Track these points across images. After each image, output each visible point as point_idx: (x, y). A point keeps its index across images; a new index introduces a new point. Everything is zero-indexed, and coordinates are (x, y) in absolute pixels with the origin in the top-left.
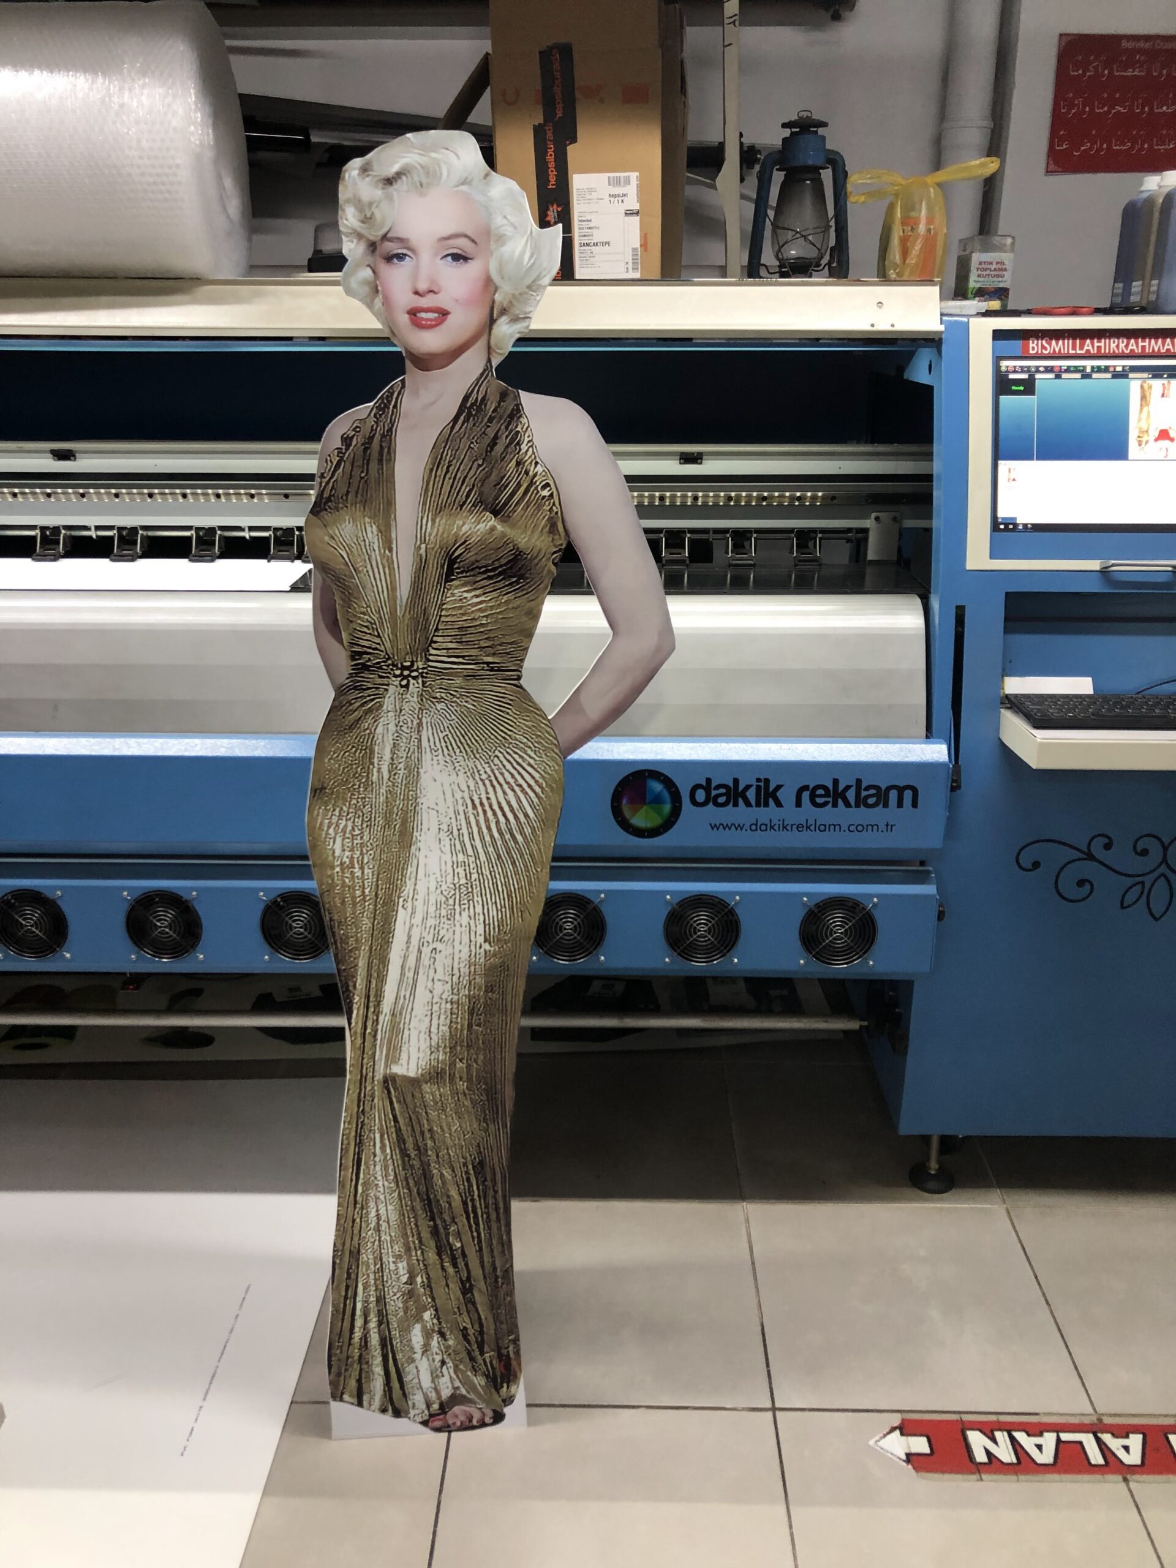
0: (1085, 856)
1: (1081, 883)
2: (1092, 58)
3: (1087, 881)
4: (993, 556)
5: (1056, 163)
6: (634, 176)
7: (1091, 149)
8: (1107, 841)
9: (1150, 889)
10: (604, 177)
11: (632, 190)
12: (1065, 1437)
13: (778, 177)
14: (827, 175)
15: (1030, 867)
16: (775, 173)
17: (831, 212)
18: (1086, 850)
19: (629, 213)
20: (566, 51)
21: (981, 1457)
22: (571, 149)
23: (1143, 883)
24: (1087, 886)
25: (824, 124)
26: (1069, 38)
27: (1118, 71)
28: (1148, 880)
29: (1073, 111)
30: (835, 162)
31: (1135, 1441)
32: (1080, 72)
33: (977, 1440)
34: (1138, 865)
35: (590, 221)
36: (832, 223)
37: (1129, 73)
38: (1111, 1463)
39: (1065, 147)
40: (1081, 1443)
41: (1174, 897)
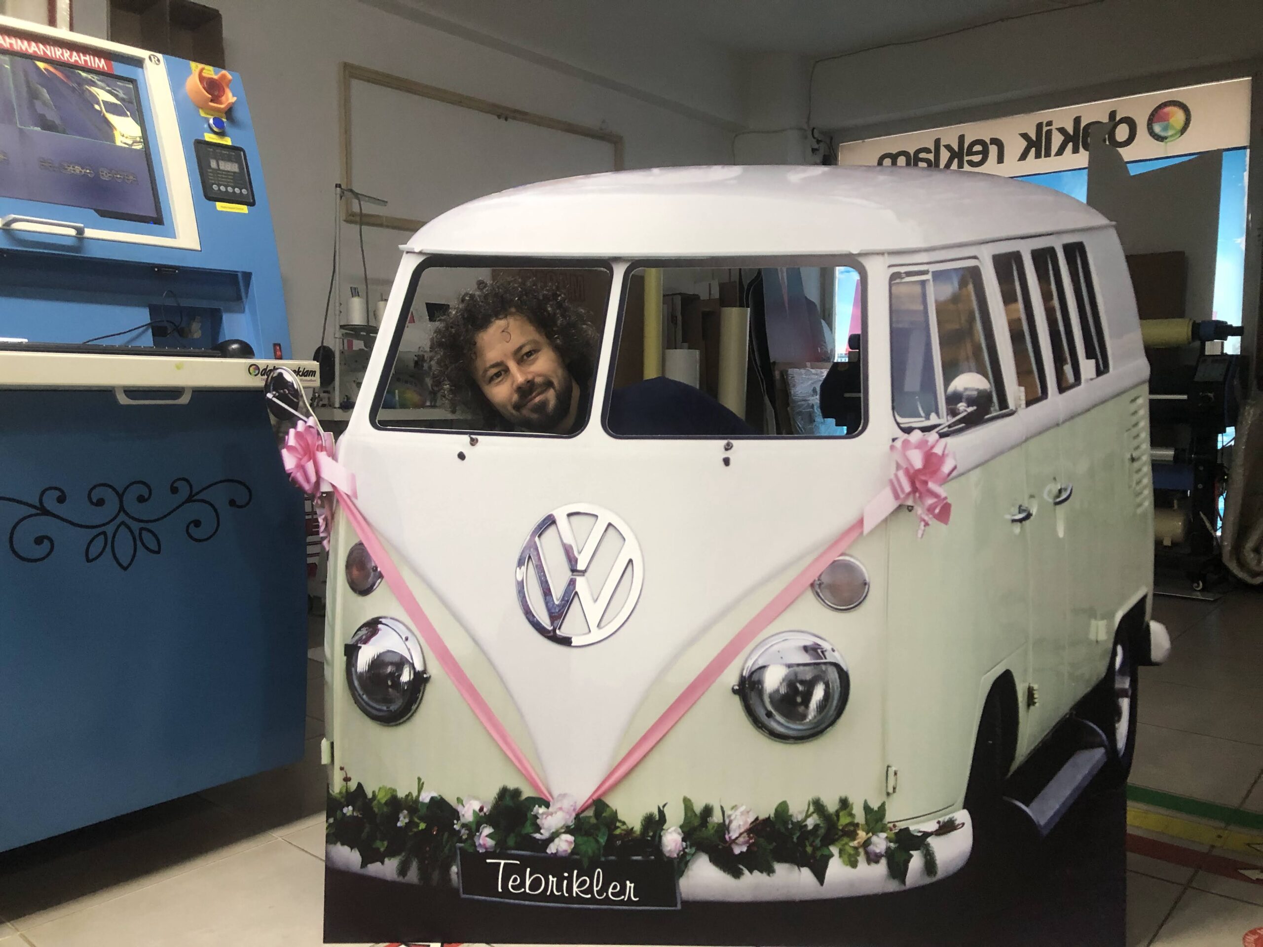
0: (38, 512)
3: (44, 537)
9: (113, 539)
24: (46, 543)
34: (96, 515)
41: (139, 543)
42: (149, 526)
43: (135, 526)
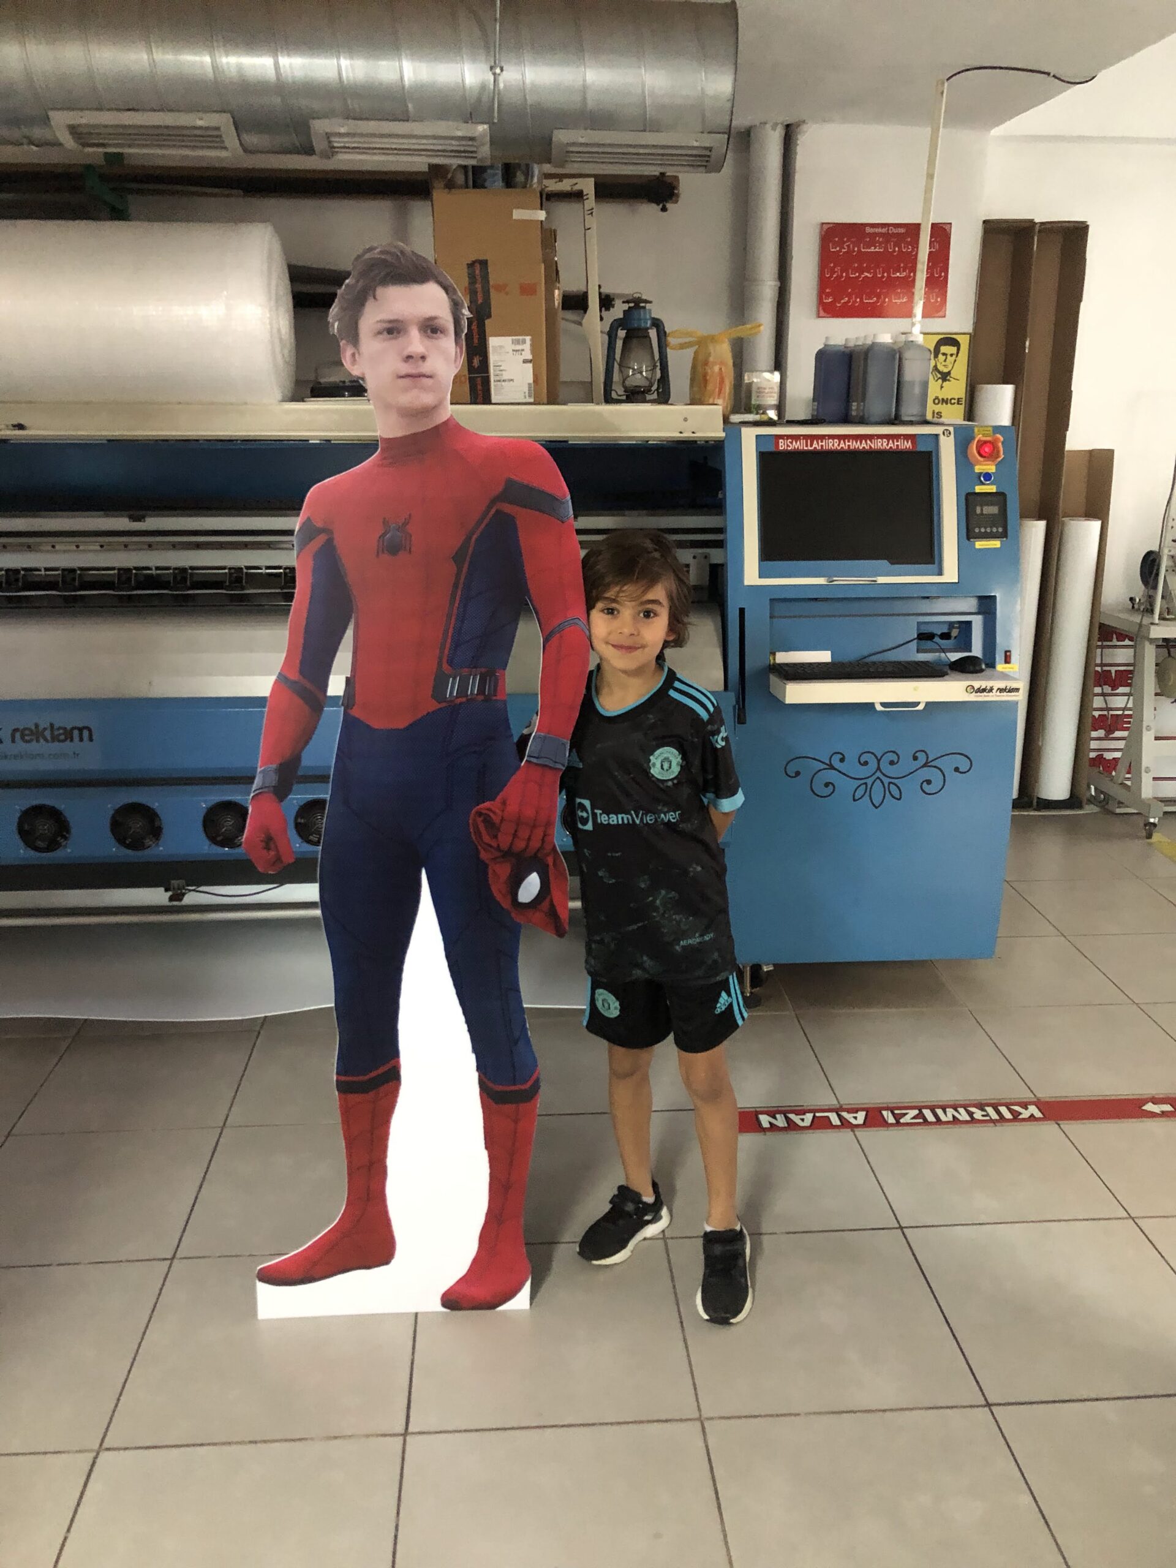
0: (828, 767)
1: (827, 785)
2: (845, 239)
3: (830, 783)
4: (760, 577)
5: (825, 310)
6: (528, 338)
7: (848, 302)
8: (841, 756)
9: (871, 788)
10: (509, 339)
11: (527, 347)
12: (818, 1114)
13: (622, 333)
14: (653, 333)
15: (794, 775)
16: (619, 331)
17: (657, 357)
18: (828, 762)
19: (525, 361)
20: (484, 264)
21: (766, 1125)
22: (487, 322)
23: (866, 784)
24: (831, 787)
25: (650, 302)
26: (829, 226)
27: (864, 248)
28: (869, 781)
29: (834, 276)
30: (657, 324)
31: (861, 1116)
32: (838, 249)
33: (765, 1120)
34: (864, 772)
35: (500, 366)
36: (658, 364)
37: (872, 249)
38: (845, 1124)
39: (830, 300)
40: (828, 1117)
41: (887, 792)
42: (895, 781)
43: (886, 781)
